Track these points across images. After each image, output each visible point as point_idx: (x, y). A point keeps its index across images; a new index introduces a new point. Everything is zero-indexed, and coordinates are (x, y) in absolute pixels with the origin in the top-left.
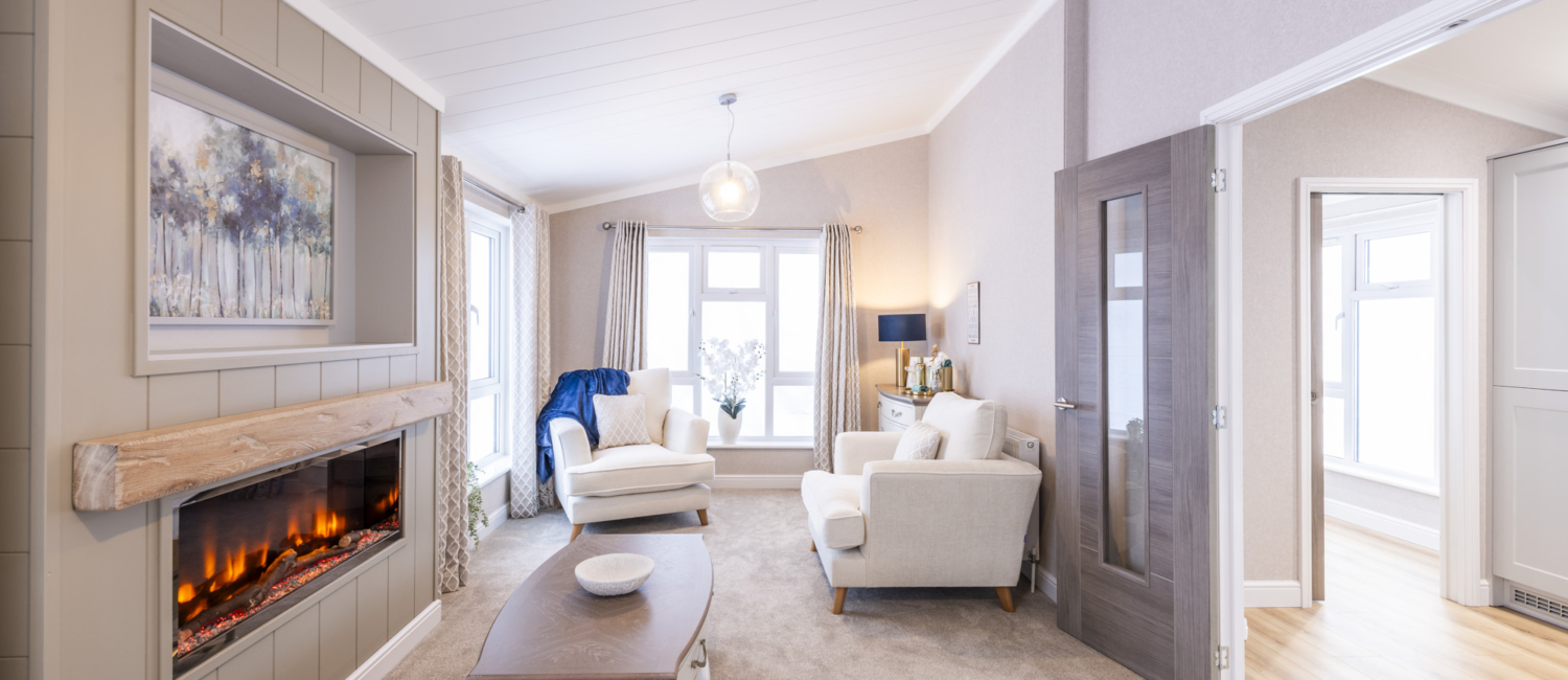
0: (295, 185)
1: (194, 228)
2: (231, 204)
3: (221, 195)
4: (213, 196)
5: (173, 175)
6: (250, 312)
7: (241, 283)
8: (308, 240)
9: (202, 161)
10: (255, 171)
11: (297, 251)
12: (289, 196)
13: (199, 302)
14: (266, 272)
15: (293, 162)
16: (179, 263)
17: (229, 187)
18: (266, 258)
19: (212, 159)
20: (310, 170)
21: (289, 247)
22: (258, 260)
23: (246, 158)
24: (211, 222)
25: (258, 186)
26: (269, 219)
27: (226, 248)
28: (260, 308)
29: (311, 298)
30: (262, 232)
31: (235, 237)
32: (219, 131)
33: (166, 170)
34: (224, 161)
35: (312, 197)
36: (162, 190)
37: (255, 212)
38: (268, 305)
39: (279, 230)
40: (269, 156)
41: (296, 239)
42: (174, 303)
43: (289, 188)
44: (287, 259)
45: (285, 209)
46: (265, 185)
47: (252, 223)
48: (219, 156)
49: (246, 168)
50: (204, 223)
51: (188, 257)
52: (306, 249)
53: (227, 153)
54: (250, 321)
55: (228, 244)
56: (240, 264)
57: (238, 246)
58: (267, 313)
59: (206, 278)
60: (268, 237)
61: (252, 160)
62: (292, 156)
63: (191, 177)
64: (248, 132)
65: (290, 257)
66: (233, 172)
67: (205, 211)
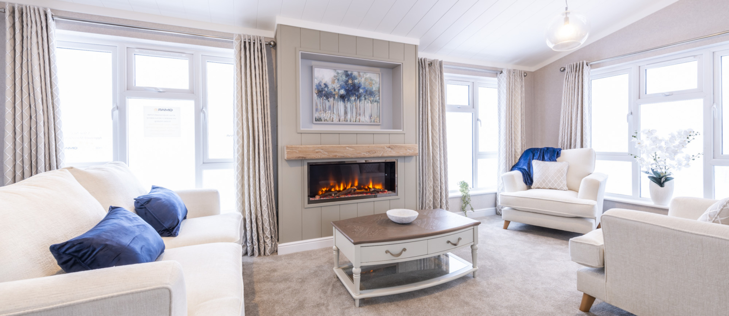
0: (365, 83)
1: (331, 100)
2: (342, 92)
3: (339, 90)
4: (337, 91)
5: (325, 87)
6: (349, 120)
7: (346, 113)
8: (370, 99)
9: (333, 82)
10: (350, 82)
11: (365, 103)
12: (362, 87)
13: (333, 118)
14: (354, 109)
15: (363, 77)
16: (327, 108)
17: (342, 87)
18: (354, 105)
19: (336, 81)
20: (370, 78)
21: (363, 102)
22: (352, 106)
23: (347, 79)
24: (336, 97)
25: (351, 86)
26: (355, 94)
27: (341, 104)
28: (352, 119)
29: (371, 116)
30: (353, 98)
31: (344, 101)
32: (338, 73)
33: (323, 86)
34: (340, 81)
35: (371, 86)
36: (322, 91)
37: (350, 93)
38: (355, 119)
39: (359, 97)
40: (354, 77)
41: (365, 99)
42: (326, 118)
43: (363, 85)
44: (362, 105)
45: (361, 91)
46: (354, 85)
47: (350, 96)
48: (338, 80)
49: (348, 81)
50: (334, 98)
51: (330, 107)
52: (369, 102)
53: (341, 79)
54: (349, 122)
55: (342, 102)
56: (346, 108)
57: (345, 103)
58: (354, 121)
59: (335, 112)
60: (355, 99)
61: (349, 79)
62: (363, 75)
63: (330, 87)
64: (347, 71)
65: (363, 104)
66: (343, 83)
67: (334, 95)
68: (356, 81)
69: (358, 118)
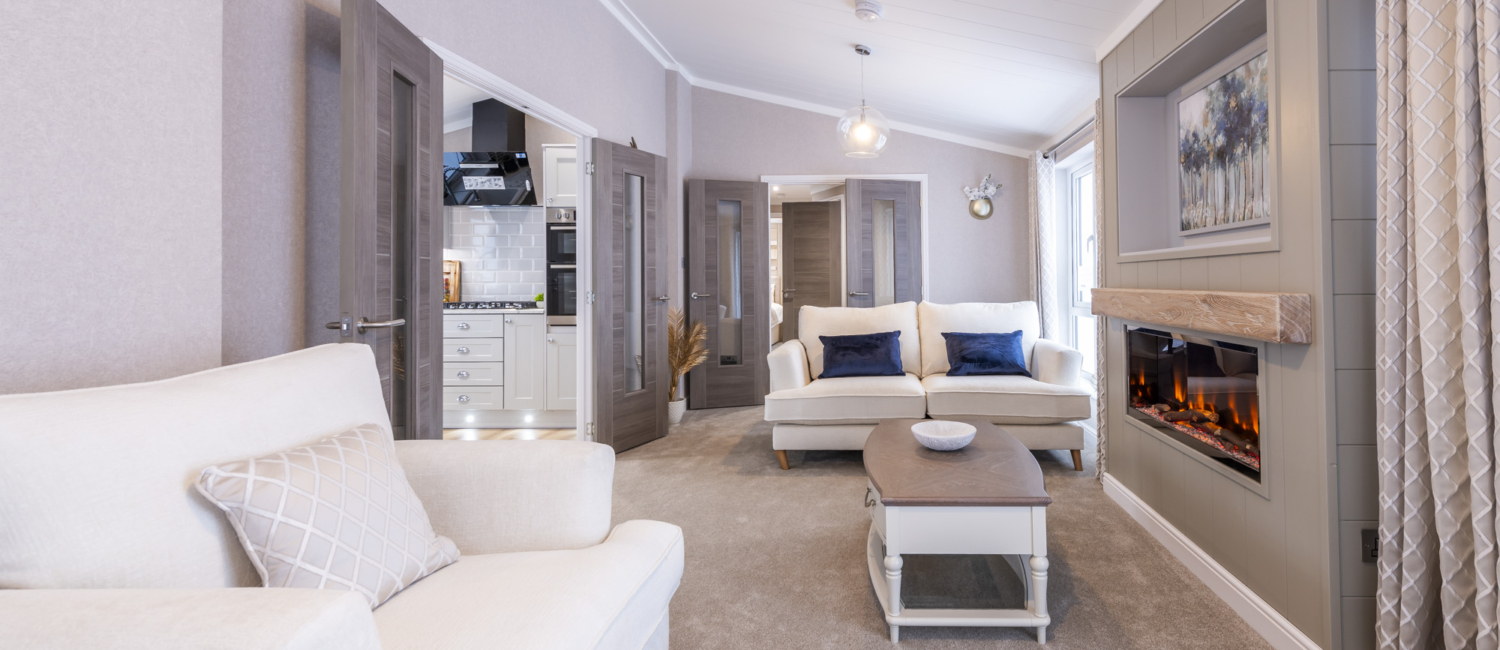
1: (1203, 169)
2: (1221, 140)
3: (1215, 137)
4: (1211, 141)
5: (1194, 142)
6: (1231, 218)
7: (1227, 197)
9: (1205, 122)
10: (1233, 104)
11: (1265, 153)
12: (1257, 104)
13: (1206, 217)
14: (1243, 182)
15: (1257, 69)
16: (1198, 193)
17: (1219, 128)
18: (1242, 170)
19: (1210, 116)
21: (1258, 152)
22: (1237, 175)
23: (1227, 98)
24: (1211, 160)
25: (1236, 114)
26: (1243, 135)
27: (1219, 174)
28: (1237, 214)
30: (1239, 151)
31: (1224, 164)
32: (1211, 94)
33: (1191, 139)
34: (1216, 111)
36: (1190, 154)
37: (1234, 136)
38: (1242, 210)
39: (1250, 141)
40: (1240, 83)
42: (1196, 220)
43: (1257, 97)
44: (1257, 164)
45: (1254, 118)
46: (1240, 109)
47: (1233, 147)
48: (1213, 110)
49: (1228, 104)
50: (1208, 163)
51: (1202, 189)
53: (1216, 106)
54: (1231, 224)
55: (1220, 169)
56: (1227, 182)
57: (1225, 170)
58: (1241, 217)
59: (1209, 200)
60: (1243, 152)
61: (1229, 97)
62: (1256, 65)
63: (1202, 137)
64: (1225, 77)
65: (1259, 161)
66: (1219, 115)
67: (1208, 155)
68: (1244, 95)
69: (1249, 206)
